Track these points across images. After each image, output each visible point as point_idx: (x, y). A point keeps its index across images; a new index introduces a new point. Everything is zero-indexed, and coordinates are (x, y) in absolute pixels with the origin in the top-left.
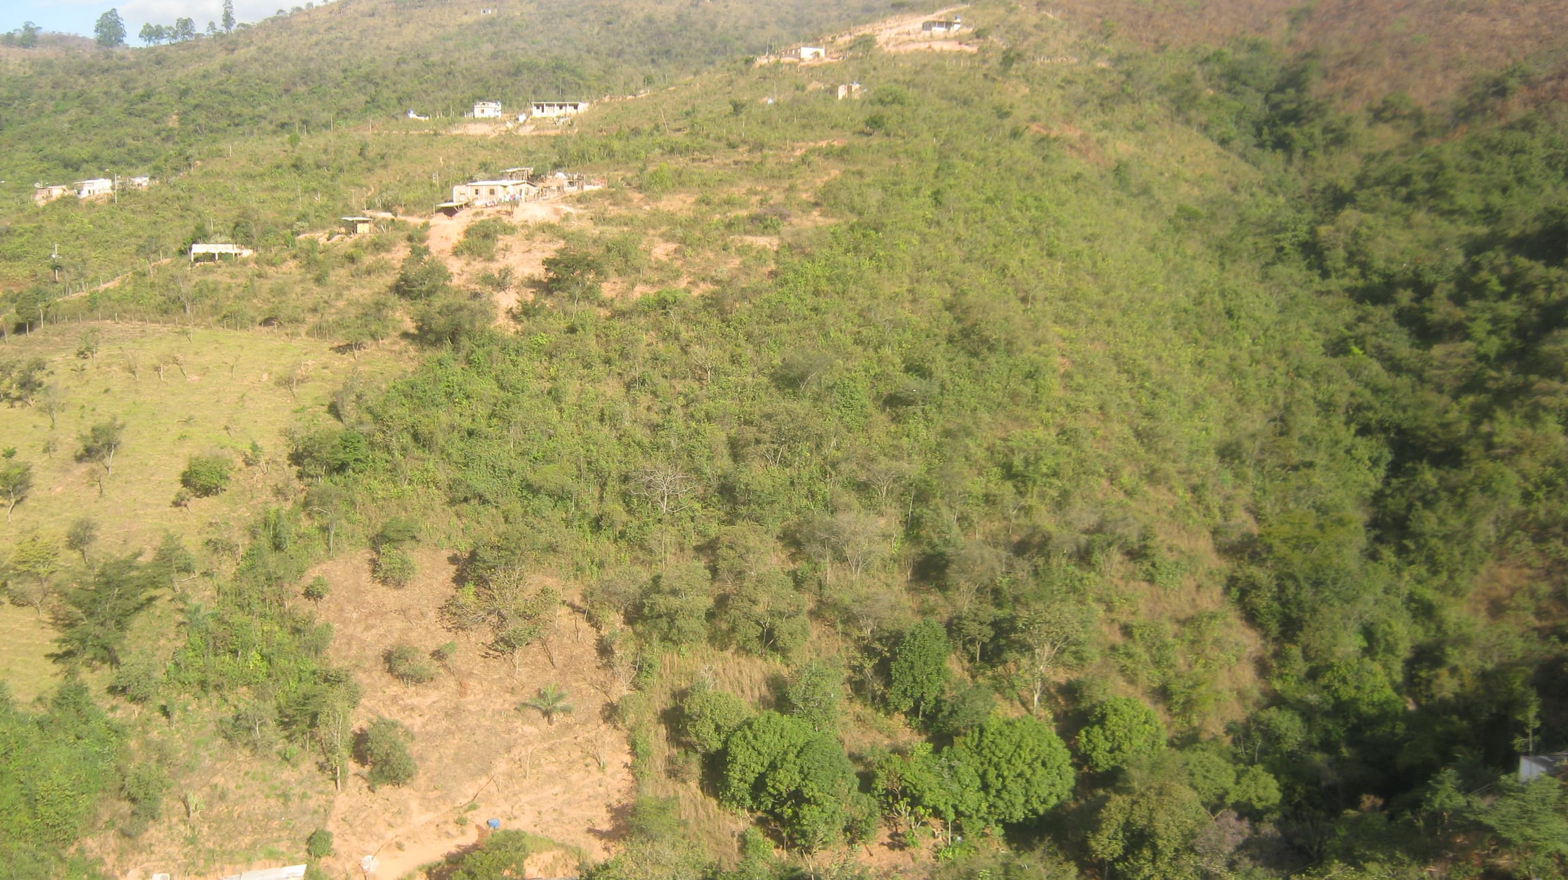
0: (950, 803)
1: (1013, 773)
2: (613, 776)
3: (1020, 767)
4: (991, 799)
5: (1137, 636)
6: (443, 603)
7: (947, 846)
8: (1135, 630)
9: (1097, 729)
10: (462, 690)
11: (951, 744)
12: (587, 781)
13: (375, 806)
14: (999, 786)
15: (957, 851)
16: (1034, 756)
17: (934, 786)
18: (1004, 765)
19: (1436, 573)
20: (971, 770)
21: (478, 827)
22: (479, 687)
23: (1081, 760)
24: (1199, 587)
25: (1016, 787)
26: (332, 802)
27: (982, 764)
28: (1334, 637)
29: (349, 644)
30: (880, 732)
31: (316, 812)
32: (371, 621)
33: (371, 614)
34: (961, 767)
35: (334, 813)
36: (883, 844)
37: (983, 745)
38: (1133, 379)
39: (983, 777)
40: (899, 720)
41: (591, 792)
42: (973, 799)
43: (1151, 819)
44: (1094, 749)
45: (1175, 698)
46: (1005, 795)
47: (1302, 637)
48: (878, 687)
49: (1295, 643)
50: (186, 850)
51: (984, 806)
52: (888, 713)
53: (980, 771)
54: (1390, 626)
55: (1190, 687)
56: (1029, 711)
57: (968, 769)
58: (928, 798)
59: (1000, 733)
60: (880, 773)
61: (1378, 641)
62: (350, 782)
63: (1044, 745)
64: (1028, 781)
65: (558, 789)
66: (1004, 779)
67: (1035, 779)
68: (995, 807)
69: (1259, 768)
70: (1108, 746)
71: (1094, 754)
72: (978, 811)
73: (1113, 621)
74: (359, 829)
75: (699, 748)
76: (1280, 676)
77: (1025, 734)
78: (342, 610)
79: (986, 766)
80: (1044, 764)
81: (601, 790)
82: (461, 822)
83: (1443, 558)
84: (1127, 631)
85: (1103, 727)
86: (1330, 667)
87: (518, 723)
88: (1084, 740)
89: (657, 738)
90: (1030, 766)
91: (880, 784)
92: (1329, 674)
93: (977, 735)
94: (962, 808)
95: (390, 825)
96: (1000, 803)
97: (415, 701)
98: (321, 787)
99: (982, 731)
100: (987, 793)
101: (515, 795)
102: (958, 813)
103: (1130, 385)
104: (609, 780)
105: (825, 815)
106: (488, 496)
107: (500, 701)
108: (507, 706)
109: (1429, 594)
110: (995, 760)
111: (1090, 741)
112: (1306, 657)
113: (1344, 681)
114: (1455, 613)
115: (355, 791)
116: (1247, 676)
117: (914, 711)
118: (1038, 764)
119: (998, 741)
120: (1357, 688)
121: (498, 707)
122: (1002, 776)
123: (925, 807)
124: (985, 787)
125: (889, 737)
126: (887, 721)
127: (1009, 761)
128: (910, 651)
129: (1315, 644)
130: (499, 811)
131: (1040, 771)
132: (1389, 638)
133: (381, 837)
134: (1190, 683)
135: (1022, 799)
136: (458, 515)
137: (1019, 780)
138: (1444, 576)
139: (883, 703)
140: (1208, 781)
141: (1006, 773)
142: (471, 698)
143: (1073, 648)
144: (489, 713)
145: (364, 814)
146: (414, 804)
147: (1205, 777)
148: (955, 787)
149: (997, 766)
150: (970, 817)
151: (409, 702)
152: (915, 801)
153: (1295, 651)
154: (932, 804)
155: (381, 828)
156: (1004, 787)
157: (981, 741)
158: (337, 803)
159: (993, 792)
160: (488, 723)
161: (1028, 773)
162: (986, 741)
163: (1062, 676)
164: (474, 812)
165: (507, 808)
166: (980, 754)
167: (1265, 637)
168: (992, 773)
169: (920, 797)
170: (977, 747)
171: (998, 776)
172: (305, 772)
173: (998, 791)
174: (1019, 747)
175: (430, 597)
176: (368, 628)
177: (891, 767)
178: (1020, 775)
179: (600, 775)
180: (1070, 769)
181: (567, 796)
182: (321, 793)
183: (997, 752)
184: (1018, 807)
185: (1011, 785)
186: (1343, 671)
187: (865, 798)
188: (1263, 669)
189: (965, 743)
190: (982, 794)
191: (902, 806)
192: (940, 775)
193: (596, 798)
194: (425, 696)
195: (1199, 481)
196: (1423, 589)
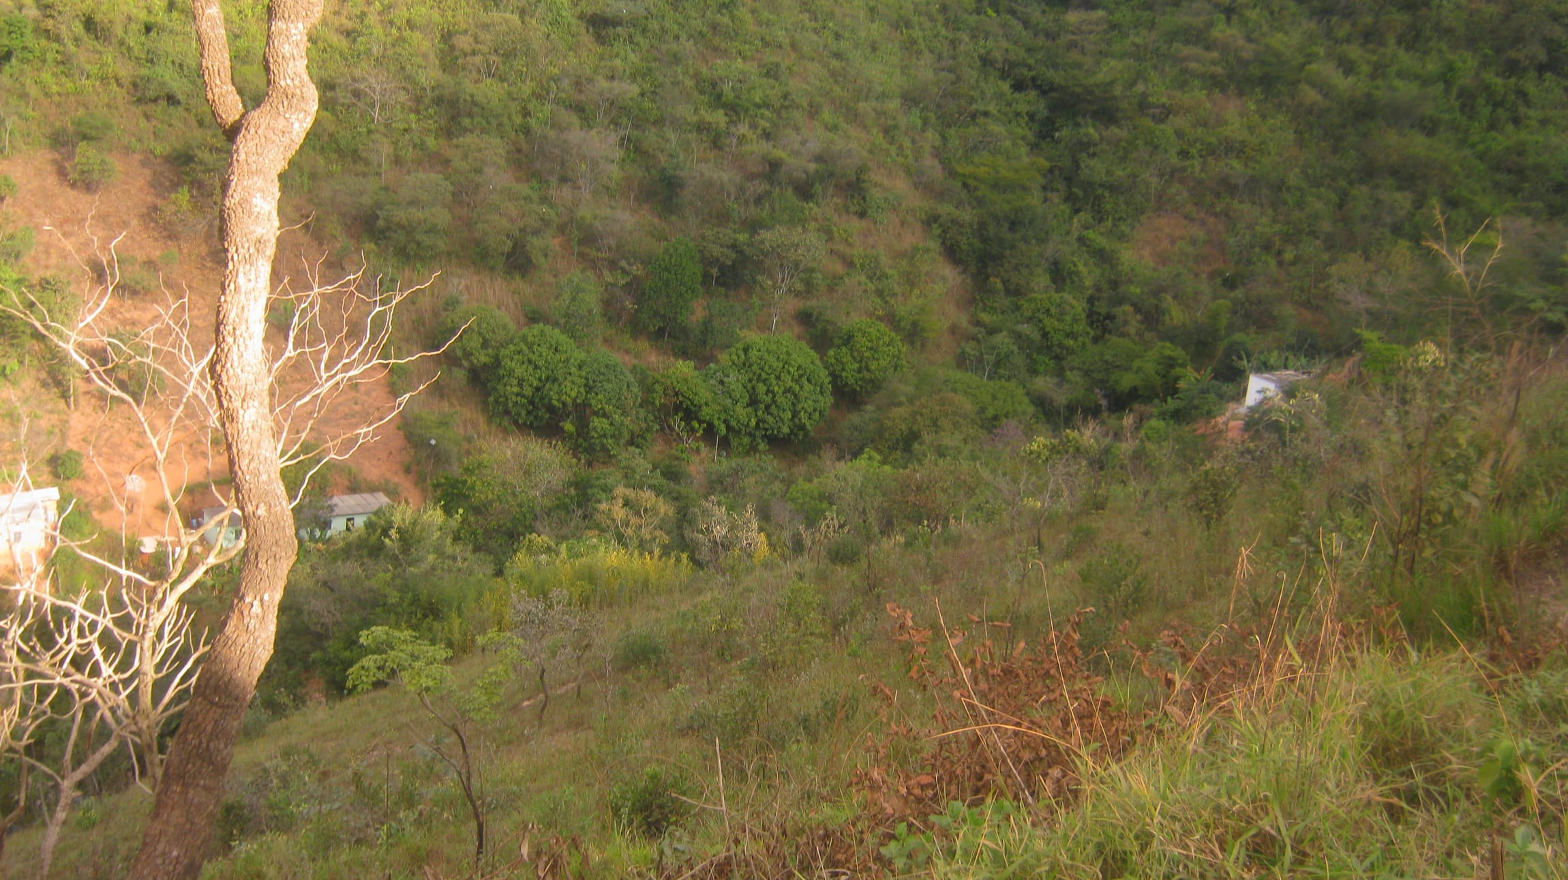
0: (723, 418)
1: (781, 389)
3: (789, 382)
4: (760, 413)
5: (858, 266)
6: (145, 210)
7: (714, 462)
9: (844, 350)
12: (341, 400)
13: (117, 426)
14: (768, 399)
16: (800, 372)
17: (709, 400)
18: (773, 381)
19: (1101, 221)
20: (740, 385)
22: (201, 301)
23: (836, 378)
24: (902, 223)
25: (785, 403)
26: (67, 421)
27: (750, 379)
28: (1030, 273)
29: (47, 252)
30: (629, 353)
31: (51, 433)
32: (67, 228)
35: (71, 433)
37: (751, 361)
38: (816, 19)
39: (752, 392)
40: (645, 343)
41: (347, 411)
42: (742, 413)
44: (844, 369)
45: (902, 324)
46: (773, 408)
47: (1002, 272)
49: (996, 277)
51: (753, 422)
53: (749, 388)
54: (1074, 264)
55: (916, 314)
57: (738, 384)
58: (703, 413)
60: (657, 387)
62: (83, 401)
63: (808, 363)
64: (795, 396)
66: (773, 395)
67: (803, 394)
68: (764, 422)
70: (856, 366)
71: (845, 374)
72: (747, 426)
74: (104, 450)
75: (465, 363)
76: (984, 308)
78: (31, 215)
79: (755, 382)
80: (809, 381)
81: (357, 408)
83: (1109, 207)
85: (848, 349)
86: (1033, 300)
90: (797, 381)
91: (658, 399)
92: (1033, 306)
93: (740, 352)
94: (733, 423)
95: (140, 446)
96: (770, 419)
97: (136, 315)
98: (49, 406)
99: (746, 349)
100: (757, 409)
102: (729, 428)
103: (813, 24)
104: (365, 397)
105: (613, 428)
106: (181, 97)
109: (1102, 242)
110: (764, 376)
111: (839, 361)
112: (1007, 291)
114: (1127, 256)
115: (89, 410)
116: (954, 309)
117: (662, 332)
118: (804, 380)
119: (766, 357)
122: (773, 392)
123: (700, 422)
124: (753, 402)
125: (636, 357)
126: (634, 344)
127: (778, 378)
128: (667, 269)
129: (1015, 279)
131: (807, 386)
132: (1074, 274)
133: (131, 458)
135: (790, 415)
136: (147, 117)
137: (788, 395)
138: (1109, 224)
139: (631, 323)
141: (776, 389)
145: (106, 435)
146: (159, 423)
148: (728, 402)
149: (766, 382)
150: (740, 432)
151: (128, 315)
152: (690, 415)
153: (998, 285)
154: (708, 418)
155: (130, 449)
156: (774, 402)
157: (748, 358)
158: (73, 423)
159: (762, 406)
161: (796, 388)
162: (754, 357)
163: (797, 306)
166: (747, 370)
167: (965, 271)
168: (761, 388)
169: (696, 411)
170: (744, 363)
171: (768, 391)
172: (28, 390)
173: (767, 407)
174: (788, 363)
175: (129, 204)
176: (65, 235)
177: (669, 382)
178: (789, 390)
180: (829, 386)
182: (51, 412)
183: (766, 368)
184: (785, 421)
185: (780, 399)
187: (642, 413)
188: (966, 301)
189: (732, 360)
190: (751, 409)
191: (674, 420)
193: (353, 416)
194: (144, 310)
195: (890, 122)
196: (1091, 234)
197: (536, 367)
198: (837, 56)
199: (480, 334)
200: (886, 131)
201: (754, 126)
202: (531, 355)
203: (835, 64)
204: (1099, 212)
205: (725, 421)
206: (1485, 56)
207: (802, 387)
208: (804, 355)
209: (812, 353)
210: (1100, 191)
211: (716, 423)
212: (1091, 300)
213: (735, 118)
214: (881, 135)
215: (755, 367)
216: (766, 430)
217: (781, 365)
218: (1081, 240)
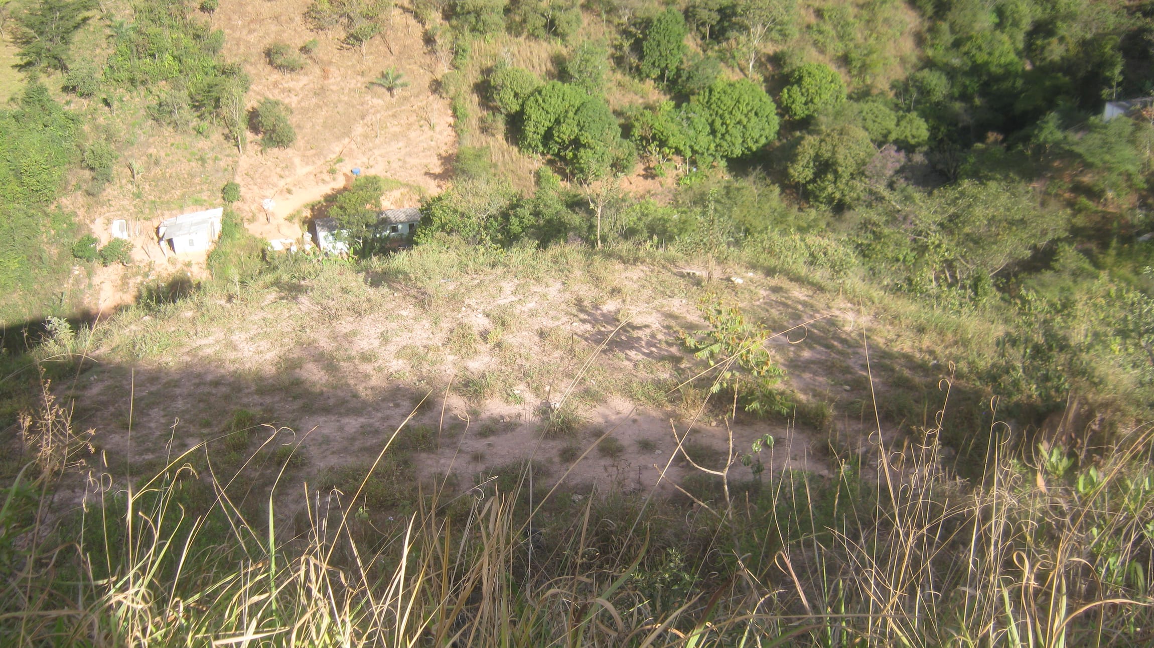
0: (688, 144)
1: (733, 121)
2: (441, 133)
3: (739, 116)
4: (717, 140)
5: (827, 17)
6: (306, 10)
7: (686, 175)
8: (825, 13)
9: (795, 87)
10: (325, 75)
11: (689, 101)
12: (422, 138)
13: (269, 163)
14: (724, 131)
15: (693, 179)
16: (749, 108)
17: (676, 132)
18: (727, 116)
20: (703, 120)
21: (345, 174)
22: (337, 72)
23: (784, 110)
25: (736, 132)
26: (237, 162)
27: (711, 115)
28: (974, 15)
29: (238, 44)
30: (636, 94)
31: (226, 170)
32: (252, 26)
33: (252, 21)
34: (695, 118)
35: (239, 170)
36: (639, 175)
37: (712, 101)
39: (712, 124)
40: (649, 84)
41: (426, 146)
42: (704, 140)
43: (834, 153)
44: (793, 102)
45: (854, 64)
46: (727, 137)
47: (950, 16)
48: (634, 60)
49: (945, 20)
50: (135, 202)
51: (713, 146)
52: (641, 80)
53: (710, 121)
54: (1017, 6)
55: (865, 55)
56: (746, 75)
57: (701, 119)
58: (672, 141)
59: (725, 92)
60: (636, 124)
61: (1007, 18)
62: (249, 147)
63: (757, 100)
64: (744, 127)
65: (401, 144)
66: (727, 126)
67: (749, 125)
68: (721, 146)
69: (914, 115)
70: (804, 100)
71: (793, 106)
72: (708, 150)
73: (809, 6)
74: (259, 180)
75: (503, 111)
76: (932, 46)
77: (743, 92)
78: (230, 19)
79: (714, 117)
80: (756, 114)
81: (433, 144)
82: (332, 172)
84: (819, 13)
85: (800, 86)
86: (970, 38)
87: (368, 98)
88: (786, 96)
89: (471, 104)
90: (746, 115)
91: (637, 132)
92: (969, 43)
93: (707, 94)
94: (696, 148)
95: (281, 177)
97: (291, 84)
98: (228, 151)
99: (711, 91)
100: (715, 136)
101: (370, 150)
102: (694, 152)
104: (439, 136)
105: (596, 156)
107: (354, 81)
108: (359, 85)
110: (720, 112)
111: (790, 96)
112: (952, 30)
113: (980, 48)
115: (252, 153)
116: (908, 46)
117: (661, 78)
118: (752, 114)
119: (723, 98)
120: (990, 54)
121: (352, 86)
122: (725, 124)
123: (670, 148)
124: (713, 132)
125: (642, 97)
126: (640, 86)
127: (731, 113)
128: (657, 32)
129: (959, 21)
130: (359, 162)
131: (754, 119)
132: (1015, 15)
133: (275, 185)
134: (865, 52)
135: (741, 140)
137: (738, 126)
139: (638, 72)
140: (876, 124)
141: (728, 122)
142: (332, 81)
143: (779, 27)
144: (346, 91)
145: (261, 170)
146: (297, 161)
147: (874, 121)
148: (692, 133)
149: (722, 117)
150: (703, 154)
151: (286, 85)
152: (662, 144)
153: (944, 26)
154: (674, 145)
155: (275, 179)
156: (727, 132)
157: (710, 98)
158: (241, 163)
159: (719, 135)
160: (346, 98)
161: (745, 121)
162: (714, 98)
163: (770, 49)
164: (341, 164)
165: (365, 160)
166: (709, 108)
167: (923, 16)
168: (718, 122)
169: (666, 140)
170: (707, 103)
171: (722, 124)
172: (215, 141)
173: (723, 135)
174: (738, 102)
175: (295, 6)
176: (251, 32)
177: (645, 120)
178: (739, 123)
179: (431, 133)
180: (776, 117)
181: (408, 149)
182: (228, 156)
183: (722, 106)
184: (737, 145)
185: (732, 130)
186: (980, 41)
187: (626, 143)
188: (920, 40)
189: (698, 100)
190: (711, 137)
191: (653, 147)
192: (680, 124)
193: (429, 150)
194: (298, 81)
197: (547, 112)
199: (512, 89)
205: (690, 146)
207: (749, 120)
211: (682, 148)
215: (714, 106)
216: (723, 152)
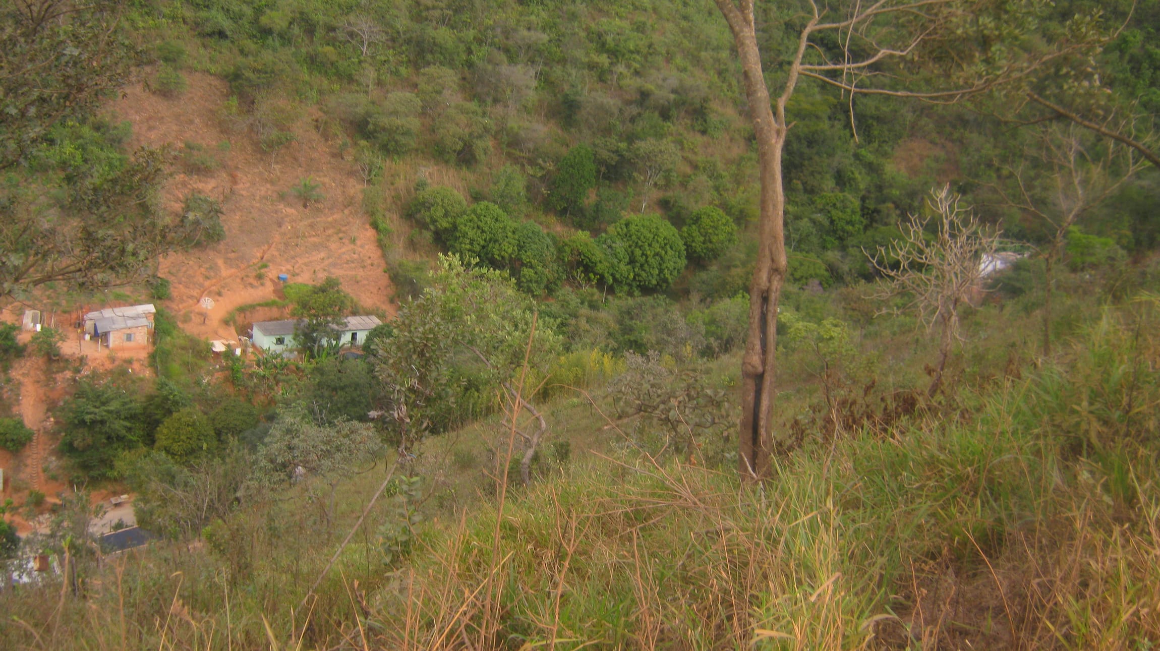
0: (610, 272)
1: (652, 253)
2: (362, 246)
3: (658, 248)
4: (636, 270)
9: (694, 227)
10: (234, 180)
12: (343, 250)
13: (191, 263)
14: (643, 260)
16: (666, 242)
17: (603, 259)
18: (646, 247)
19: (870, 142)
20: (623, 250)
21: (271, 280)
22: (245, 178)
23: (688, 247)
24: (732, 140)
25: (654, 263)
27: (630, 246)
32: (152, 123)
33: (150, 118)
37: (631, 233)
39: (632, 254)
40: (552, 216)
41: (348, 258)
42: (624, 270)
44: (694, 240)
46: (646, 266)
47: (802, 177)
49: (798, 180)
51: (633, 275)
52: (545, 211)
53: (629, 251)
54: (852, 173)
55: (742, 204)
58: (599, 268)
59: (643, 225)
61: (845, 184)
64: (662, 258)
65: (322, 255)
66: (647, 257)
67: (667, 257)
68: (639, 276)
70: (702, 239)
71: (693, 244)
72: (627, 278)
74: (184, 280)
75: (432, 227)
77: (659, 226)
79: (633, 247)
80: (671, 248)
81: (356, 256)
82: (260, 277)
83: (876, 133)
85: (696, 226)
87: (281, 206)
89: (393, 223)
90: (662, 248)
93: (623, 226)
94: (618, 276)
95: (207, 278)
96: (644, 274)
99: (627, 224)
100: (634, 266)
101: (293, 258)
102: (615, 279)
104: (360, 249)
106: (228, 33)
107: (263, 189)
108: (270, 193)
109: (871, 157)
110: (640, 243)
111: (691, 235)
112: (805, 190)
113: (835, 206)
114: (890, 168)
117: (565, 210)
118: (668, 247)
119: (642, 230)
120: (842, 211)
121: (263, 193)
122: (646, 255)
123: (595, 274)
124: (632, 261)
126: (544, 216)
127: (650, 245)
128: (572, 166)
129: (810, 181)
130: (284, 269)
131: (670, 252)
132: (853, 180)
133: (201, 285)
134: (742, 201)
135: (657, 272)
136: (205, 46)
137: (657, 258)
138: (876, 145)
141: (648, 253)
142: (241, 186)
144: (257, 198)
145: (184, 269)
146: (220, 262)
148: (615, 261)
149: (641, 248)
150: (621, 282)
152: (589, 269)
153: (800, 185)
154: (601, 271)
155: (200, 279)
156: (646, 261)
157: (629, 230)
159: (638, 265)
160: (258, 205)
161: (663, 253)
162: (634, 230)
163: (659, 195)
164: (266, 270)
165: (289, 267)
166: (629, 239)
168: (638, 252)
169: (593, 267)
170: (626, 234)
171: (643, 254)
173: (642, 266)
174: (657, 234)
175: (194, 107)
176: (150, 128)
177: (575, 245)
178: (657, 254)
179: (352, 246)
180: (684, 252)
181: (331, 260)
183: (642, 238)
184: (655, 276)
185: (651, 260)
186: (833, 200)
189: (618, 231)
190: (631, 266)
191: (577, 273)
193: (353, 262)
194: (206, 183)
195: (723, 67)
196: (863, 152)
197: (483, 231)
198: (685, 18)
199: (443, 207)
200: (720, 73)
201: (628, 66)
202: (479, 223)
203: (684, 24)
204: (869, 136)
205: (612, 275)
206: (1149, 33)
207: (666, 253)
208: (667, 230)
209: (673, 228)
210: (870, 121)
211: (606, 275)
212: (863, 199)
213: (615, 60)
214: (716, 76)
215: (634, 237)
216: (640, 281)
217: (652, 236)
218: (857, 156)
